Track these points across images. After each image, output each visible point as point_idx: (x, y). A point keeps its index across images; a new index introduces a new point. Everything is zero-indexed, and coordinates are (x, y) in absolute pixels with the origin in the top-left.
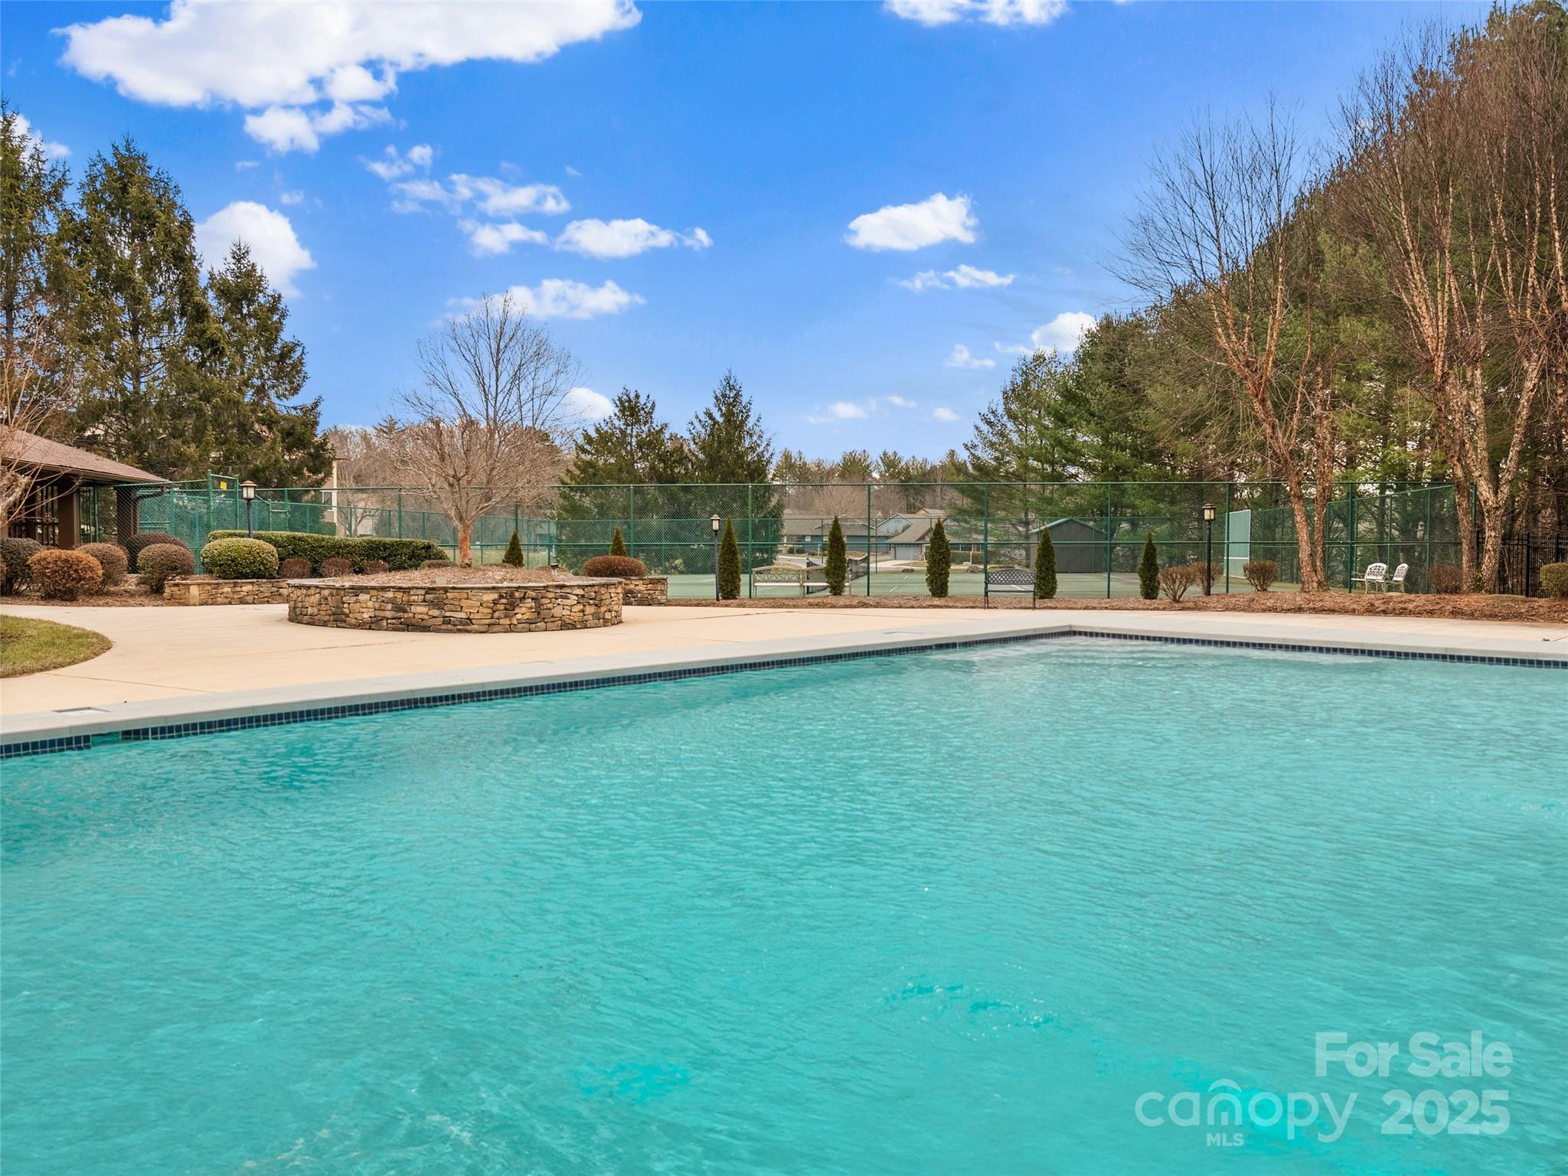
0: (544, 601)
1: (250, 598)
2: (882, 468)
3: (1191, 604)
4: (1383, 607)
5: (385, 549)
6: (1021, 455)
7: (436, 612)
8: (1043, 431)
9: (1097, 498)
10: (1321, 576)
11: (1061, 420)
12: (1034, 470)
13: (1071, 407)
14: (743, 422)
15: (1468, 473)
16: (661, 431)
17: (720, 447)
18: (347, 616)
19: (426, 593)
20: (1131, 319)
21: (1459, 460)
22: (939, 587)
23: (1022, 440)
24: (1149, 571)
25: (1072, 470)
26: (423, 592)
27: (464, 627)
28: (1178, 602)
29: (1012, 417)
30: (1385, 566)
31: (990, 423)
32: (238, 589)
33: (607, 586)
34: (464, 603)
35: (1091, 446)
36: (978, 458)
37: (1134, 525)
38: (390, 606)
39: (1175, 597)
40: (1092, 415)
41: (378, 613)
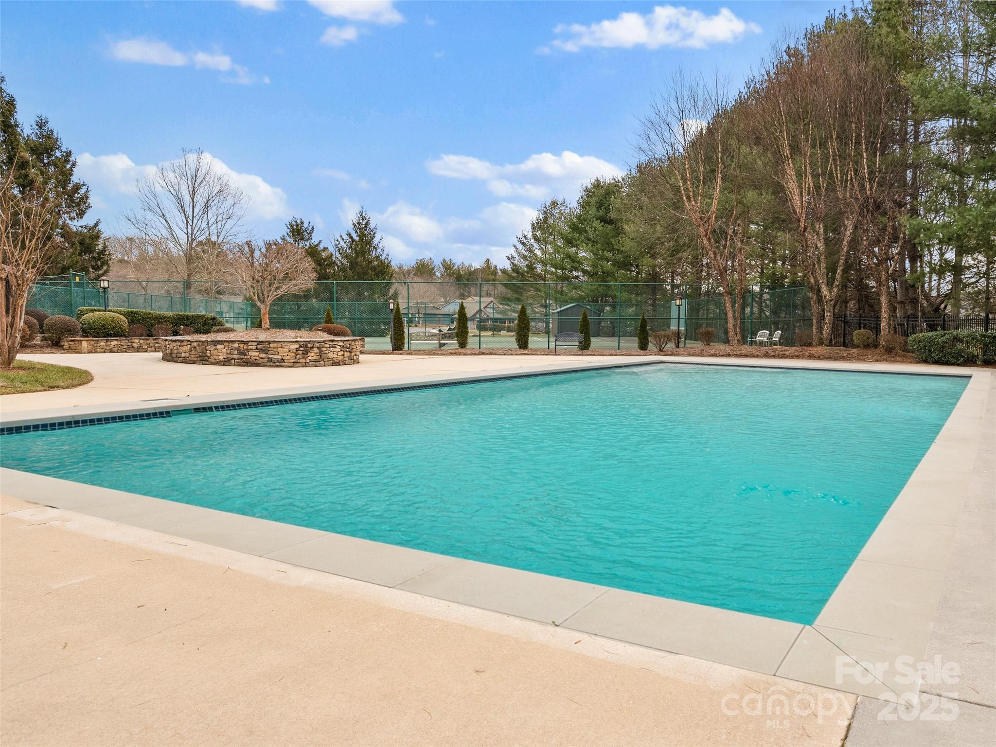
0: (324, 349)
1: (115, 349)
2: (442, 270)
3: (669, 353)
4: (773, 354)
5: (188, 319)
6: (544, 263)
7: (263, 355)
8: (557, 250)
9: (593, 291)
10: (739, 337)
11: (569, 242)
12: (552, 274)
13: (576, 235)
14: (371, 240)
15: (816, 281)
16: (317, 245)
17: (357, 257)
18: (209, 357)
19: (258, 344)
20: (612, 181)
21: (812, 274)
22: (523, 344)
23: (543, 254)
24: (643, 334)
25: (575, 273)
26: (256, 344)
27: (279, 363)
28: (662, 351)
29: (537, 239)
30: (768, 332)
31: (523, 244)
32: (109, 343)
33: (354, 341)
34: (280, 350)
35: (586, 259)
36: (516, 266)
37: (613, 307)
38: (236, 352)
39: (660, 348)
40: (589, 240)
41: (229, 356)
